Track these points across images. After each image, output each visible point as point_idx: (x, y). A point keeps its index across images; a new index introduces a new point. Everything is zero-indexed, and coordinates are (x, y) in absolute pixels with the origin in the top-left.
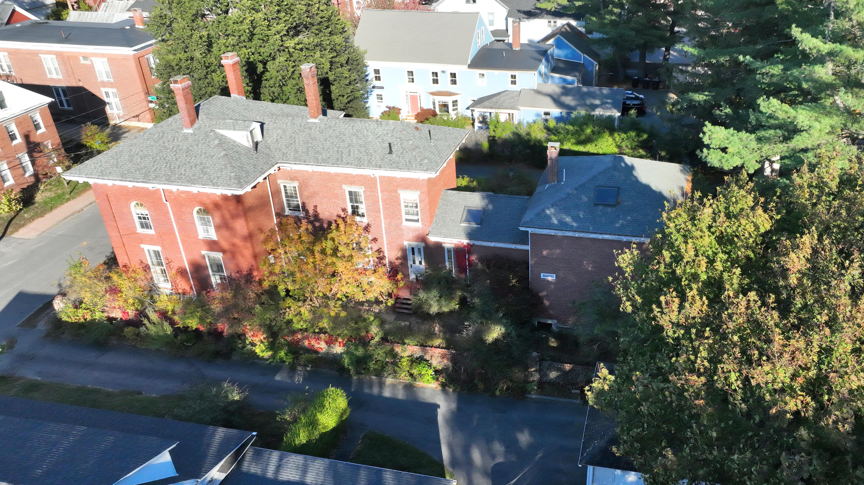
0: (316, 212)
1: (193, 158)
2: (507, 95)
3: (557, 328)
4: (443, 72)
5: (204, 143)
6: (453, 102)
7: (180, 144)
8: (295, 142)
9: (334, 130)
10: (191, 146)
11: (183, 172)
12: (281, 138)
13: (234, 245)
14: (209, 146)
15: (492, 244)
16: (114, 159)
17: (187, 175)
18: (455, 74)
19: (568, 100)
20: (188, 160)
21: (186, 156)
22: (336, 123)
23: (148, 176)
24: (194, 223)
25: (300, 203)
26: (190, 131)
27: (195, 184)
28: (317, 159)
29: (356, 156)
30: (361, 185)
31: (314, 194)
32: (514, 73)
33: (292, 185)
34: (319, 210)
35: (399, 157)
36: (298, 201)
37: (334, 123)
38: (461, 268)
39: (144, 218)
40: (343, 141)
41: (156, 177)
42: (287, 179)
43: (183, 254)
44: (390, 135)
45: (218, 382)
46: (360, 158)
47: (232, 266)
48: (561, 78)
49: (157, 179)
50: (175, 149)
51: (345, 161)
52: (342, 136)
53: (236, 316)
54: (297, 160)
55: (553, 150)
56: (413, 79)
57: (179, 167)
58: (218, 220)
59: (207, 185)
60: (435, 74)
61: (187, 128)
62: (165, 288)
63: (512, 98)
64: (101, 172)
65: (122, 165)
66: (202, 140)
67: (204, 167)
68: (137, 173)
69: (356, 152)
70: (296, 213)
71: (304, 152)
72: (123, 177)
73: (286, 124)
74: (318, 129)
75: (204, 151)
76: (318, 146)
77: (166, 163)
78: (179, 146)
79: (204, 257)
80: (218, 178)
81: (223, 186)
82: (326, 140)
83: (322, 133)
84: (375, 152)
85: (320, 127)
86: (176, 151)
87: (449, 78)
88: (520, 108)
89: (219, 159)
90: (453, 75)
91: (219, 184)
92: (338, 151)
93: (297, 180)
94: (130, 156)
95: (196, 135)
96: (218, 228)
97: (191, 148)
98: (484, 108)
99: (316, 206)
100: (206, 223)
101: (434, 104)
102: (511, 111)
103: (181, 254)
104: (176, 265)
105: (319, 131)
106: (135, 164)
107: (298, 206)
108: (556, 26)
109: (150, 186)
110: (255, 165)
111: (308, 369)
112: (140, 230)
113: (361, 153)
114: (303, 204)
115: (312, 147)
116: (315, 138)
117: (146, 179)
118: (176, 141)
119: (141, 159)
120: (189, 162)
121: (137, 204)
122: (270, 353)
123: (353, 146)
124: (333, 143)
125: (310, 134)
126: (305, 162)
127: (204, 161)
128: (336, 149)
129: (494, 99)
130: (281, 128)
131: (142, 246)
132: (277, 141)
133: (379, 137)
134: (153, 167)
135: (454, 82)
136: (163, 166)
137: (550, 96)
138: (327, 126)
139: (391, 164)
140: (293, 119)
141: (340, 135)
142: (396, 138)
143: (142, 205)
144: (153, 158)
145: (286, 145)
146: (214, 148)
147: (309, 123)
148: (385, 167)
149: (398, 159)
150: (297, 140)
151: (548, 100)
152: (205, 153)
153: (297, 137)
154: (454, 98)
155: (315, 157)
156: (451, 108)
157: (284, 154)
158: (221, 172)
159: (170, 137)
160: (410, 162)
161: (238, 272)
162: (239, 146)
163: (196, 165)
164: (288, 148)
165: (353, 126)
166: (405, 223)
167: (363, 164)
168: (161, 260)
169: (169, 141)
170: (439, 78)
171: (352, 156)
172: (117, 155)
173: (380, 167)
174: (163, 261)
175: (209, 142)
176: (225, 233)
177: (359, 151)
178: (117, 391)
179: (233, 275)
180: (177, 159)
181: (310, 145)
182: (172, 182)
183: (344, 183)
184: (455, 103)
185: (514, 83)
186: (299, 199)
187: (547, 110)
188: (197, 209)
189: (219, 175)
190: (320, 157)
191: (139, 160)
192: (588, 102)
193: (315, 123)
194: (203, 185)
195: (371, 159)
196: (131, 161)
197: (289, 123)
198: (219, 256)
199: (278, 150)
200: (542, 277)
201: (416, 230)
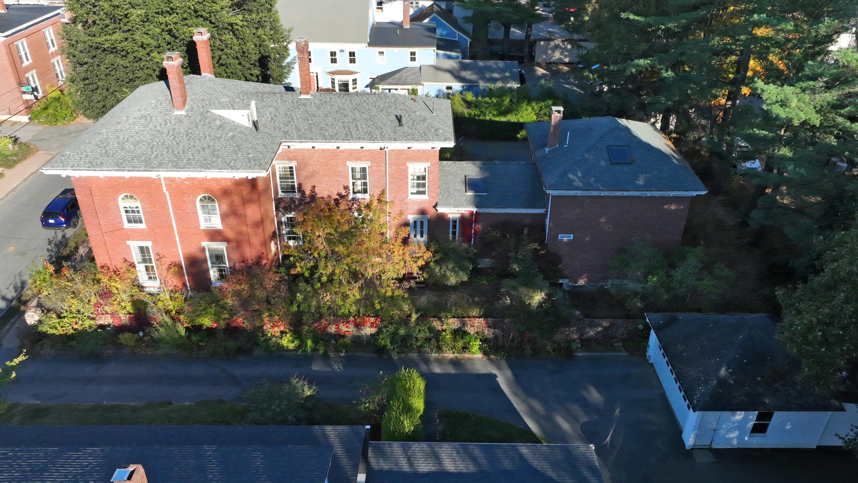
0: (314, 192)
1: (197, 141)
2: (408, 71)
3: (568, 286)
4: (342, 51)
5: (204, 125)
6: (353, 80)
7: (176, 127)
8: (293, 119)
9: (332, 106)
10: (190, 129)
11: (191, 157)
12: (275, 116)
13: (240, 233)
14: (210, 127)
15: (503, 211)
16: (100, 147)
17: (197, 159)
18: (354, 53)
19: (467, 74)
20: (192, 144)
21: (188, 139)
22: (331, 98)
23: (150, 164)
24: (196, 213)
25: (296, 184)
26: (183, 113)
27: (209, 169)
28: (324, 136)
29: (365, 130)
30: (367, 160)
31: (312, 175)
32: (413, 50)
33: (288, 166)
34: (317, 190)
35: (411, 129)
36: (294, 182)
37: (328, 98)
38: (466, 236)
39: (133, 212)
40: (345, 116)
41: (160, 164)
42: (285, 160)
43: (179, 247)
44: (393, 108)
45: (286, 379)
46: (371, 132)
47: (236, 256)
48: (445, 55)
49: (161, 166)
50: (171, 133)
51: (355, 136)
52: (342, 111)
53: (257, 307)
54: (302, 138)
55: (557, 114)
56: (310, 59)
57: (184, 152)
58: (225, 207)
59: (224, 169)
60: (333, 54)
61: (178, 109)
62: (151, 287)
63: (414, 74)
64: (90, 163)
65: (114, 154)
66: (200, 121)
67: (214, 151)
68: (135, 161)
69: (364, 126)
70: (291, 195)
71: (307, 130)
72: (120, 166)
73: (276, 101)
74: (313, 105)
75: (207, 133)
76: (320, 122)
77: (167, 148)
78: (175, 129)
79: (203, 250)
80: (235, 160)
81: (244, 169)
82: (326, 116)
83: (319, 109)
84: (384, 125)
85: (315, 103)
86: (173, 135)
87: (348, 57)
88: (424, 83)
89: (228, 140)
90: (352, 54)
91: (238, 167)
92: (343, 126)
93: (296, 160)
94: (119, 143)
95: (190, 117)
96: (224, 217)
97: (190, 131)
98: (389, 84)
99: (315, 187)
100: (208, 211)
101: (333, 83)
102: (415, 87)
103: (177, 247)
104: (168, 260)
105: (316, 107)
106: (129, 152)
107: (293, 187)
108: (418, 7)
109: (153, 175)
110: (264, 145)
111: (343, 355)
112: (127, 225)
113: (369, 127)
114: (300, 185)
115: (314, 124)
116: (314, 114)
117: (148, 166)
118: (169, 124)
119: (135, 146)
120: (194, 146)
121: (126, 196)
122: (297, 342)
123: (358, 121)
124: (335, 118)
125: (306, 111)
126: (312, 139)
127: (211, 144)
128: (340, 124)
129: (397, 76)
130: (272, 107)
131: (128, 242)
132: (272, 119)
133: (382, 110)
134: (153, 153)
135: (353, 61)
136: (165, 152)
137: (450, 71)
138: (323, 101)
139: (405, 136)
140: (282, 96)
141: (340, 109)
142: (401, 110)
143: (131, 197)
144: (149, 144)
145: (284, 124)
146: (218, 129)
147: (301, 99)
148: (401, 140)
149: (411, 130)
150: (294, 118)
151: (448, 75)
152: (209, 135)
153: (293, 114)
154: (353, 77)
155: (321, 134)
156: (351, 86)
157: (286, 133)
158: (236, 154)
159: (160, 120)
160: (424, 133)
161: (243, 261)
162: (239, 126)
163: (204, 149)
164: (287, 126)
165: (351, 101)
166: (411, 197)
167: (376, 138)
168: (150, 256)
169: (161, 125)
170: (337, 57)
171: (361, 130)
172: (103, 143)
173: (395, 140)
174: (152, 257)
175: (209, 123)
176: (232, 221)
177: (366, 125)
178: (141, 404)
179: (237, 265)
180: (178, 144)
181: (310, 122)
182: (182, 168)
183: (349, 160)
184: (355, 81)
185: (413, 59)
186: (295, 180)
187: (449, 84)
188: (201, 196)
189: (235, 158)
190: (327, 134)
191: (132, 147)
192: (488, 76)
193: (308, 99)
194: (220, 169)
195: (382, 132)
196: (123, 149)
197: (279, 101)
198: (221, 246)
199: (277, 129)
200: (559, 238)
201: (421, 203)
